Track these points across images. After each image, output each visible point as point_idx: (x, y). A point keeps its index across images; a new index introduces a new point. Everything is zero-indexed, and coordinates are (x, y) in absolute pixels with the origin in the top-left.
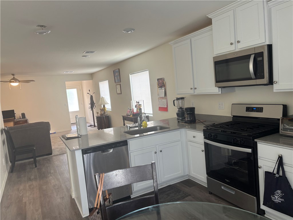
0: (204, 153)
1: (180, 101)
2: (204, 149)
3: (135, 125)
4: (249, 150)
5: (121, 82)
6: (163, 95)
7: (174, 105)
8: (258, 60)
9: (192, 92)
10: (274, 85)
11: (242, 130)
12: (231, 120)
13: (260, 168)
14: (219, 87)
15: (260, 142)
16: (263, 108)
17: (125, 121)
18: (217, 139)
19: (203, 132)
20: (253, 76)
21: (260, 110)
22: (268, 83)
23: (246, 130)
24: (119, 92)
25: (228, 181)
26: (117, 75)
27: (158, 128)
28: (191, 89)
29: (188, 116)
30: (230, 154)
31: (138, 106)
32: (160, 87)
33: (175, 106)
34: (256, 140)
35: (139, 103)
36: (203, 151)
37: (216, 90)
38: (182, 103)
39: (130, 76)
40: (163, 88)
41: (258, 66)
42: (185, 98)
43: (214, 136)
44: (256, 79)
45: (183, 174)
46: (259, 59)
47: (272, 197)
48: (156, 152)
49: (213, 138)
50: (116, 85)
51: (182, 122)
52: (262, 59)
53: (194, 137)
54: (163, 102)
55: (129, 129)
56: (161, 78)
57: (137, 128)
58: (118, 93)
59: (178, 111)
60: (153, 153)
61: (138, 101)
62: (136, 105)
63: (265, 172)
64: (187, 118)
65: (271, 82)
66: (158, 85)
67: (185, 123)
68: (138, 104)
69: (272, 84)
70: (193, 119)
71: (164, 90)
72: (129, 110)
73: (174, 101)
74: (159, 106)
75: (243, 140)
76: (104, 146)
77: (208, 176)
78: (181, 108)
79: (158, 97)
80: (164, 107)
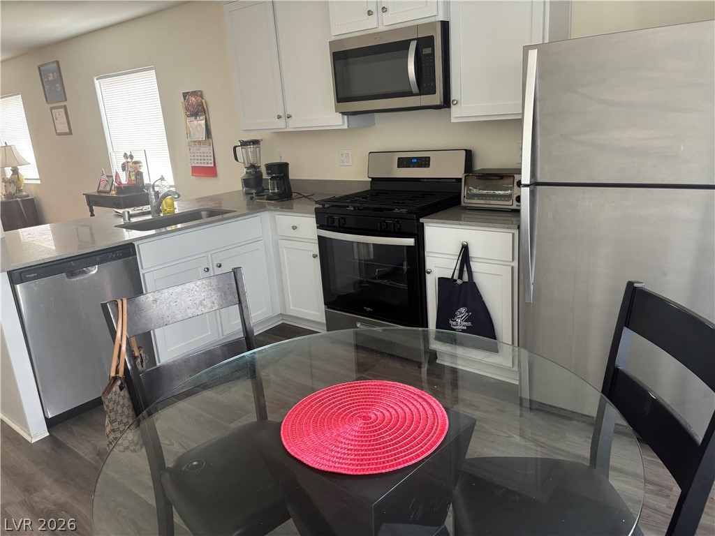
0: (318, 259)
1: (250, 148)
2: (317, 252)
3: (140, 211)
4: (410, 242)
5: (66, 100)
6: (203, 136)
7: (236, 159)
8: (424, 53)
9: (280, 125)
10: (453, 108)
11: (394, 203)
12: (368, 188)
13: (429, 273)
14: (343, 113)
15: (429, 222)
16: (429, 158)
17: (94, 207)
18: (345, 226)
19: (314, 216)
20: (415, 89)
21: (424, 162)
22: (442, 104)
23: (403, 203)
24: (62, 127)
25: (368, 309)
26: (51, 78)
27: (203, 213)
28: (279, 117)
29: (273, 183)
30: (372, 257)
31: (132, 166)
32: (191, 115)
33: (237, 161)
34: (422, 220)
35: (131, 157)
36: (315, 256)
37: (336, 120)
38: (254, 153)
39: (97, 82)
40: (202, 118)
41: (423, 66)
42: (261, 143)
43: (339, 219)
44: (420, 94)
45: (270, 314)
46: (426, 51)
47: (451, 322)
48: (208, 269)
49: (338, 225)
50: (52, 109)
51: (260, 199)
52: (431, 52)
53: (294, 228)
54: (202, 154)
55: (129, 220)
56: (195, 92)
57: (150, 217)
58: (58, 131)
59: (247, 173)
60: (201, 270)
61: (129, 154)
62: (123, 164)
63: (439, 278)
64: (272, 188)
65: (447, 102)
66: (187, 109)
67: (267, 200)
68: (129, 160)
69: (449, 107)
70: (285, 190)
71: (204, 121)
72: (105, 177)
73: (235, 148)
74: (193, 165)
75: (398, 222)
76: (72, 261)
77: (328, 307)
78: (253, 166)
79: (189, 140)
80: (207, 165)
